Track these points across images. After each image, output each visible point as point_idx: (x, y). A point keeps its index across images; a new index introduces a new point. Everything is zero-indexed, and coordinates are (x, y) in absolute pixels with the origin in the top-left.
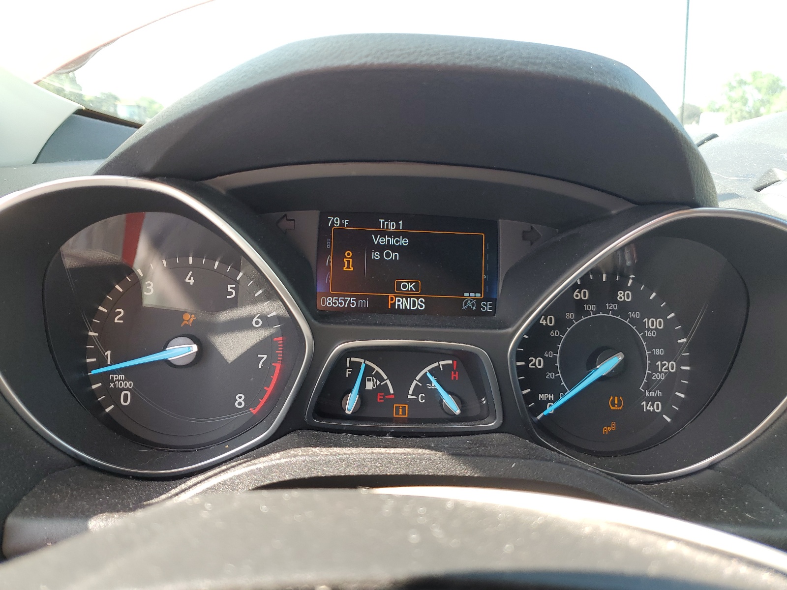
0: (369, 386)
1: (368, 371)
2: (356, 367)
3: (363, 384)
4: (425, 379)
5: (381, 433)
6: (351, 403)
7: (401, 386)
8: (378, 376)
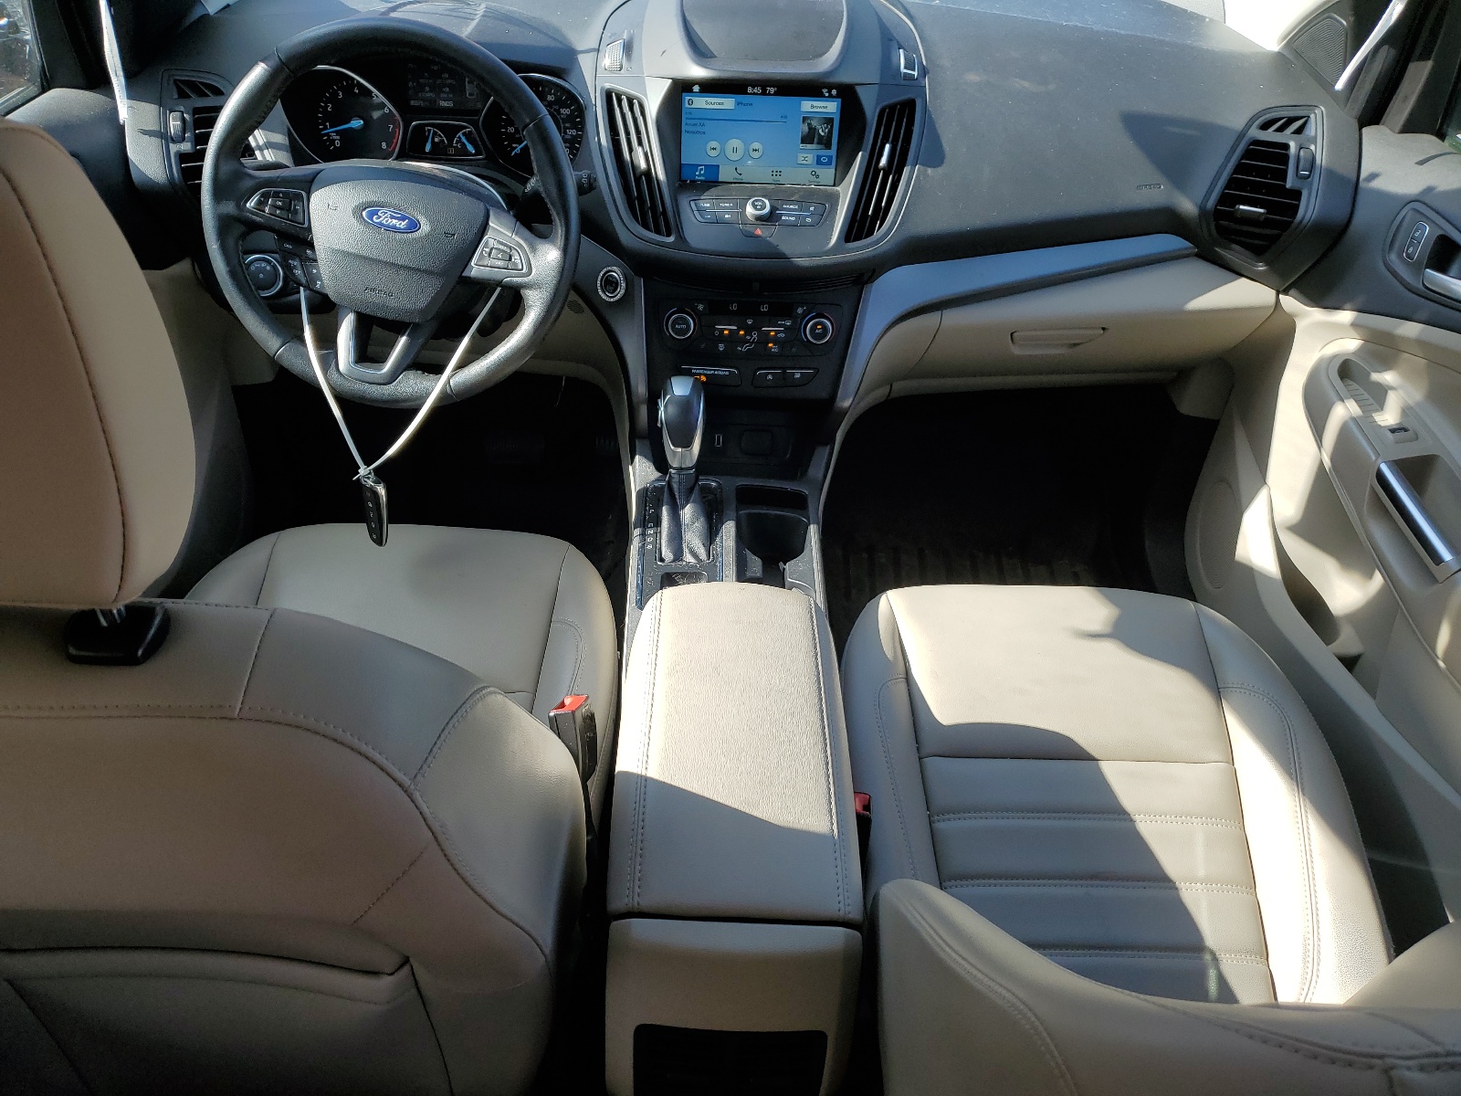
0: (436, 140)
1: (435, 133)
2: (429, 131)
3: (433, 139)
4: (459, 137)
5: (440, 159)
6: (428, 148)
7: (450, 141)
8: (440, 136)
